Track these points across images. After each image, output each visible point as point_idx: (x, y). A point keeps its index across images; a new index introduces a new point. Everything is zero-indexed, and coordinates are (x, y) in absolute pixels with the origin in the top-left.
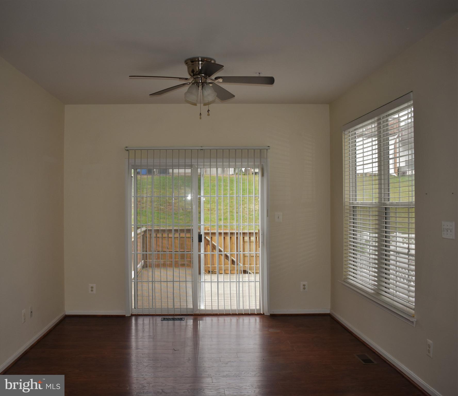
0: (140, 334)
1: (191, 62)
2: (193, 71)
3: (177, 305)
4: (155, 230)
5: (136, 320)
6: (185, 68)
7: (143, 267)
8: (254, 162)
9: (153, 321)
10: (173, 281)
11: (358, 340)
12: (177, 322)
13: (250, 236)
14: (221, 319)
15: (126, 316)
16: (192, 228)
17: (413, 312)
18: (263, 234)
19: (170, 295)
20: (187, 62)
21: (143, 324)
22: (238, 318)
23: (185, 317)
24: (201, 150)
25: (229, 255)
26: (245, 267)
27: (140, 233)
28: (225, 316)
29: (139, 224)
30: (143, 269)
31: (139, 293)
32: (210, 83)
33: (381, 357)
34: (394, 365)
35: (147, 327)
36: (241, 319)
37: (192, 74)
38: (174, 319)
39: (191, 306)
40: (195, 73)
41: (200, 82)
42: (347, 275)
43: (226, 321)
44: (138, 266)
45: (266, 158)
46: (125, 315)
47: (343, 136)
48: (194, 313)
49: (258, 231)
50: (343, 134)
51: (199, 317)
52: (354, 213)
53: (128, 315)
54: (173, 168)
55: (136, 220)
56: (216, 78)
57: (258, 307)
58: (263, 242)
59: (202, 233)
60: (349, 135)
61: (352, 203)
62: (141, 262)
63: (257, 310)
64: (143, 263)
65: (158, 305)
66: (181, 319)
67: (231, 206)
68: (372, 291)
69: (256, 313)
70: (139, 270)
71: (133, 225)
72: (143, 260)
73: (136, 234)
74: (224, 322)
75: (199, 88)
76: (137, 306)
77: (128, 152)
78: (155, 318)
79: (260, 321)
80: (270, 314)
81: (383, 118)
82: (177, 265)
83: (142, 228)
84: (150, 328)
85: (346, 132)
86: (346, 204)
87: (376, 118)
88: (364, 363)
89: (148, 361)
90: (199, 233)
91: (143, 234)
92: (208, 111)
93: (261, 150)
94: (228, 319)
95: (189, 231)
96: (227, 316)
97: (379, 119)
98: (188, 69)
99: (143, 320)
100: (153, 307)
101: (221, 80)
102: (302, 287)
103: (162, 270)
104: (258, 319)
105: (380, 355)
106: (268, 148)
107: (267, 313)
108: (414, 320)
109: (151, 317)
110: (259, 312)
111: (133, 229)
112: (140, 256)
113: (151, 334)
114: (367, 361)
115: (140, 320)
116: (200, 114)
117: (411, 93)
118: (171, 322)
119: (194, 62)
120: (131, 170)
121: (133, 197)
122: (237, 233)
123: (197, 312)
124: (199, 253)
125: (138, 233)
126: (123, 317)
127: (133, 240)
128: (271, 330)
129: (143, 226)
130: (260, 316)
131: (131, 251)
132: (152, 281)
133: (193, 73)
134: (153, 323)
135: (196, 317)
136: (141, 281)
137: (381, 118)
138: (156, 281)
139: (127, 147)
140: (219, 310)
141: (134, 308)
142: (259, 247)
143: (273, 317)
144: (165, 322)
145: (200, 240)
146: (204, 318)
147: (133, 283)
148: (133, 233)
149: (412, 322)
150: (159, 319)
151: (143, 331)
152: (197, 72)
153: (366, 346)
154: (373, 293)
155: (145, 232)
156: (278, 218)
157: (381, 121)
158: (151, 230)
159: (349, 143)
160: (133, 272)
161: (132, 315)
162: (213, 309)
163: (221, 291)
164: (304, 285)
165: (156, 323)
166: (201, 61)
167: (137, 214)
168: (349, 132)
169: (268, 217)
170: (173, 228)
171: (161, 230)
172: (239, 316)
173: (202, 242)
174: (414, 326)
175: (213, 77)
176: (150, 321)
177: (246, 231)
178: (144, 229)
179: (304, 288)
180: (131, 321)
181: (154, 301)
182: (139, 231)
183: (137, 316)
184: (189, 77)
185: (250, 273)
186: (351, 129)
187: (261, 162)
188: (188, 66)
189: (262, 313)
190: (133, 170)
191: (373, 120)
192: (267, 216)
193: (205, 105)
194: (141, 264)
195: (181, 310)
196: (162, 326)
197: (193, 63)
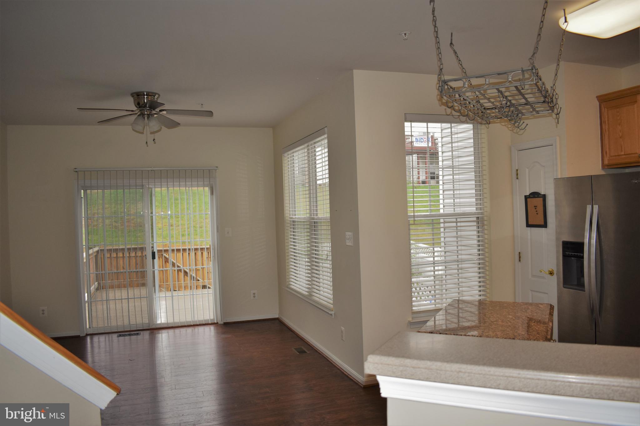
0: (96, 350)
1: (137, 96)
2: (139, 104)
3: (133, 322)
4: (107, 250)
5: (92, 339)
6: (131, 99)
7: (97, 289)
8: (204, 182)
9: (109, 338)
10: (128, 299)
11: (298, 336)
12: (134, 337)
13: (202, 252)
14: (177, 331)
15: (81, 336)
16: (145, 246)
17: (332, 306)
18: (214, 249)
19: (126, 314)
20: (133, 95)
21: (99, 342)
22: (193, 329)
23: (142, 332)
24: (152, 170)
25: (188, 271)
26: (205, 282)
27: (92, 254)
28: (181, 328)
29: (90, 244)
30: (96, 292)
31: (94, 314)
32: (155, 114)
33: (314, 348)
34: (322, 353)
35: (102, 344)
36: (197, 329)
37: (138, 107)
38: (130, 335)
39: (146, 321)
40: (141, 106)
41: (146, 113)
42: (289, 282)
43: (181, 332)
44: (91, 289)
45: (215, 178)
46: (79, 335)
47: (283, 158)
48: (150, 327)
49: (209, 246)
50: (283, 156)
51: (156, 331)
52: (294, 227)
53: (82, 335)
54: (124, 188)
55: (88, 240)
56: (161, 111)
57: (212, 317)
58: (214, 256)
59: (155, 250)
60: (288, 157)
61: (292, 218)
62: (95, 284)
63: (211, 320)
64: (97, 285)
65: (114, 323)
66: (138, 334)
67: (194, 220)
68: (307, 293)
69: (210, 323)
70: (93, 292)
71: (84, 245)
72: (96, 282)
73: (88, 255)
74: (180, 333)
75: (145, 119)
76: (91, 325)
77: (77, 173)
78: (110, 335)
79: (214, 330)
80: (224, 323)
81: (311, 145)
82: (131, 285)
83: (94, 248)
84: (105, 344)
85: (286, 155)
86: (287, 218)
87: (306, 145)
88: (298, 354)
89: (105, 371)
90: (153, 251)
91: (96, 254)
92: (154, 140)
93: (209, 170)
94: (183, 330)
95: (142, 249)
96: (182, 328)
97: (308, 146)
98: (134, 101)
99: (99, 339)
100: (108, 325)
101: (165, 112)
102: (252, 295)
103: (116, 291)
104: (212, 328)
105: (313, 346)
106: (216, 168)
107: (220, 322)
108: (332, 313)
109: (107, 336)
110: (213, 322)
111: (84, 250)
112: (93, 276)
113: (108, 349)
114: (302, 352)
115: (96, 339)
116: (147, 142)
117: (325, 128)
118: (127, 338)
119: (140, 96)
120: (81, 192)
121: (84, 217)
122: (189, 249)
123: (154, 327)
124: (153, 270)
125: (90, 253)
126: (78, 337)
127: (85, 261)
128: (223, 336)
129: (96, 246)
130: (214, 325)
131: (84, 270)
132: (107, 300)
133: (139, 105)
134: (109, 340)
135: (152, 331)
136: (95, 301)
137: (310, 145)
138: (110, 300)
139: (75, 169)
140: (174, 323)
141: (89, 328)
142: (211, 261)
143: (226, 324)
144: (121, 338)
145: (154, 257)
146: (161, 331)
147: (87, 304)
148: (84, 254)
149: (331, 315)
150: (115, 336)
151: (99, 348)
152: (142, 105)
153: (304, 341)
154: (307, 295)
155: (98, 252)
156: (228, 233)
157: (310, 147)
158: (103, 250)
159: (289, 164)
160: (86, 295)
161: (87, 335)
162: (169, 322)
163: (176, 307)
164: (254, 294)
165: (112, 340)
166: (146, 95)
167: (88, 234)
168: (288, 154)
169: (218, 233)
170: (126, 247)
171: (113, 249)
172: (194, 327)
173: (155, 259)
174: (333, 318)
175: (158, 110)
176: (105, 338)
177: (204, 247)
178: (96, 249)
179: (254, 297)
180: (87, 340)
181: (109, 321)
182: (91, 251)
183: (92, 335)
184: (134, 108)
185: (209, 288)
186: (290, 152)
187: (210, 181)
188: (134, 98)
189: (216, 322)
190: (82, 191)
191: (303, 147)
192: (218, 231)
193: (151, 133)
194: (95, 287)
195: (137, 326)
196: (118, 341)
197: (138, 97)
